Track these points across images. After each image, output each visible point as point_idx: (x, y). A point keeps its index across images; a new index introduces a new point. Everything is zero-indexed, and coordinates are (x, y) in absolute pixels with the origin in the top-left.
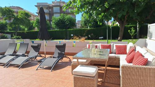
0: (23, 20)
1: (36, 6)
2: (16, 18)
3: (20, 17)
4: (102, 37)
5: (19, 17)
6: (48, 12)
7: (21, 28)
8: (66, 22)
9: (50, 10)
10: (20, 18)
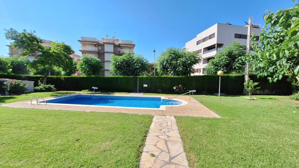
0: (59, 57)
1: (79, 41)
2: (45, 52)
3: (55, 51)
4: (195, 91)
5: (51, 51)
6: (97, 51)
7: (55, 70)
8: (134, 64)
9: (100, 48)
10: (55, 53)
